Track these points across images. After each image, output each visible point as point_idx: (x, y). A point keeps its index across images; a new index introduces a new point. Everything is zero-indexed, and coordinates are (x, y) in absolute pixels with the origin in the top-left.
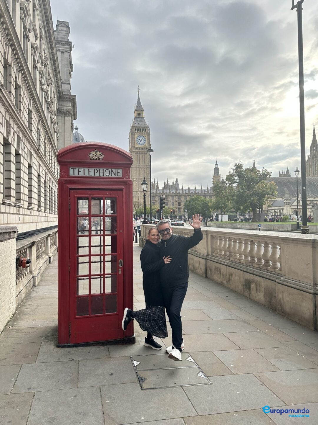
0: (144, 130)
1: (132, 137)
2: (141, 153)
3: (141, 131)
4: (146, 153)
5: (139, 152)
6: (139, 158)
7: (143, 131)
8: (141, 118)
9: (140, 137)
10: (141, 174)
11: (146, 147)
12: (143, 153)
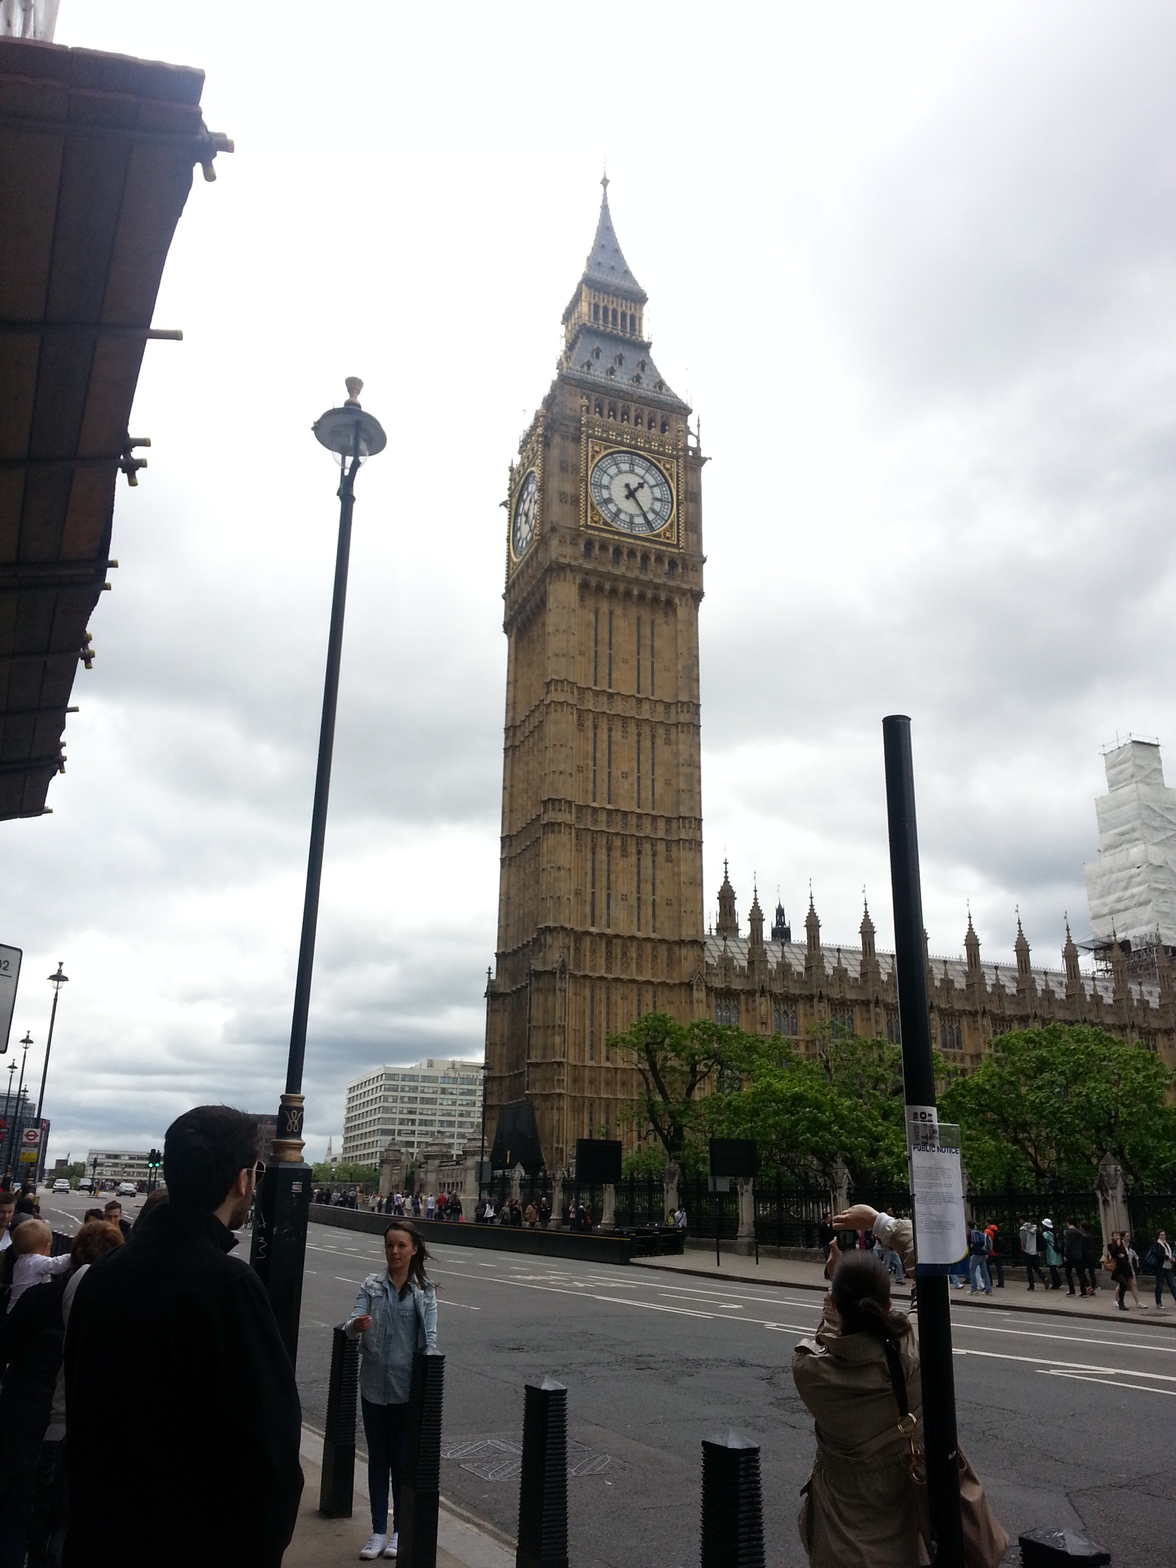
0: (651, 422)
2: (628, 594)
3: (634, 423)
4: (669, 603)
5: (608, 585)
6: (604, 635)
8: (623, 341)
9: (625, 467)
10: (625, 776)
11: (669, 549)
12: (640, 596)
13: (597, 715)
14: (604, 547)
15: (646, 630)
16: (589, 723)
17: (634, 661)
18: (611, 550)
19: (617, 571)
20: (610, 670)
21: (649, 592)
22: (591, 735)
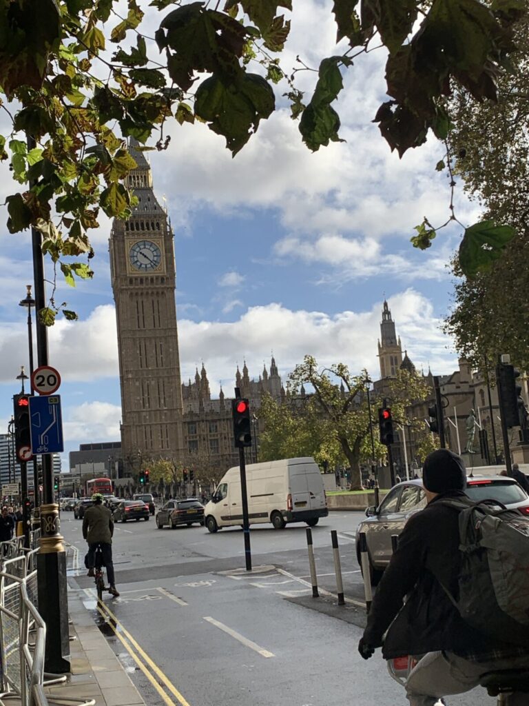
0: (153, 224)
1: (116, 248)
2: (147, 293)
3: (145, 227)
4: (163, 293)
5: (140, 292)
6: (140, 309)
7: (151, 228)
8: (143, 189)
9: (142, 247)
10: (152, 357)
11: (161, 275)
12: (152, 293)
13: (140, 338)
14: (136, 279)
16: (138, 342)
17: (152, 317)
18: (139, 280)
19: (142, 287)
20: (144, 321)
21: (155, 291)
22: (138, 346)
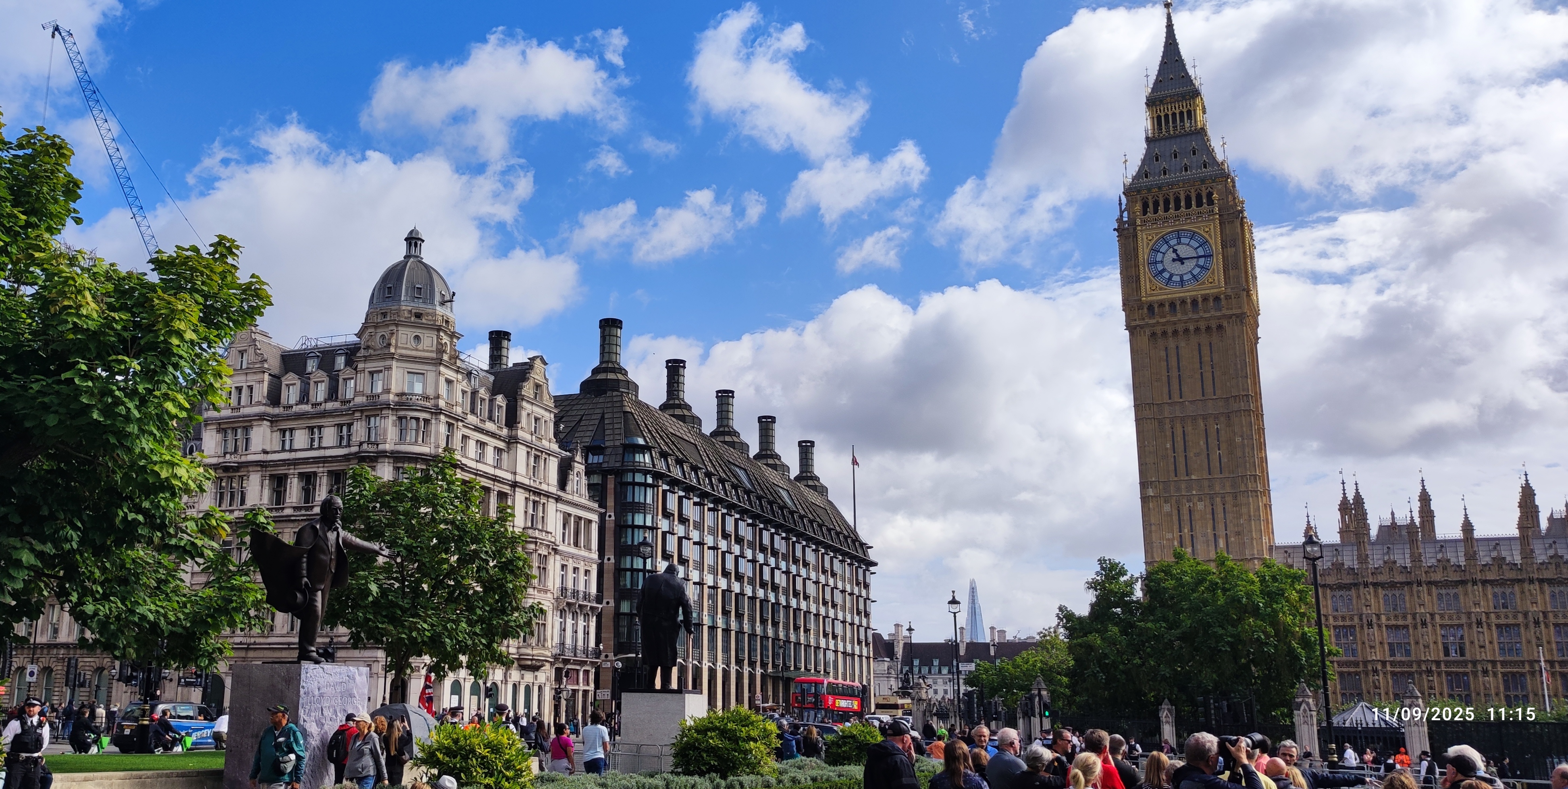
2: (1186, 331)
3: (1183, 204)
4: (1220, 327)
6: (1173, 363)
8: (1184, 135)
10: (1197, 455)
11: (1212, 291)
12: (1197, 330)
13: (1172, 420)
14: (1161, 304)
15: (1206, 351)
16: (1168, 426)
17: (1199, 377)
18: (1167, 306)
19: (1174, 319)
20: (1180, 385)
21: (1202, 325)
22: (1169, 433)
